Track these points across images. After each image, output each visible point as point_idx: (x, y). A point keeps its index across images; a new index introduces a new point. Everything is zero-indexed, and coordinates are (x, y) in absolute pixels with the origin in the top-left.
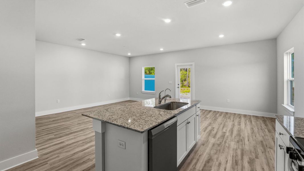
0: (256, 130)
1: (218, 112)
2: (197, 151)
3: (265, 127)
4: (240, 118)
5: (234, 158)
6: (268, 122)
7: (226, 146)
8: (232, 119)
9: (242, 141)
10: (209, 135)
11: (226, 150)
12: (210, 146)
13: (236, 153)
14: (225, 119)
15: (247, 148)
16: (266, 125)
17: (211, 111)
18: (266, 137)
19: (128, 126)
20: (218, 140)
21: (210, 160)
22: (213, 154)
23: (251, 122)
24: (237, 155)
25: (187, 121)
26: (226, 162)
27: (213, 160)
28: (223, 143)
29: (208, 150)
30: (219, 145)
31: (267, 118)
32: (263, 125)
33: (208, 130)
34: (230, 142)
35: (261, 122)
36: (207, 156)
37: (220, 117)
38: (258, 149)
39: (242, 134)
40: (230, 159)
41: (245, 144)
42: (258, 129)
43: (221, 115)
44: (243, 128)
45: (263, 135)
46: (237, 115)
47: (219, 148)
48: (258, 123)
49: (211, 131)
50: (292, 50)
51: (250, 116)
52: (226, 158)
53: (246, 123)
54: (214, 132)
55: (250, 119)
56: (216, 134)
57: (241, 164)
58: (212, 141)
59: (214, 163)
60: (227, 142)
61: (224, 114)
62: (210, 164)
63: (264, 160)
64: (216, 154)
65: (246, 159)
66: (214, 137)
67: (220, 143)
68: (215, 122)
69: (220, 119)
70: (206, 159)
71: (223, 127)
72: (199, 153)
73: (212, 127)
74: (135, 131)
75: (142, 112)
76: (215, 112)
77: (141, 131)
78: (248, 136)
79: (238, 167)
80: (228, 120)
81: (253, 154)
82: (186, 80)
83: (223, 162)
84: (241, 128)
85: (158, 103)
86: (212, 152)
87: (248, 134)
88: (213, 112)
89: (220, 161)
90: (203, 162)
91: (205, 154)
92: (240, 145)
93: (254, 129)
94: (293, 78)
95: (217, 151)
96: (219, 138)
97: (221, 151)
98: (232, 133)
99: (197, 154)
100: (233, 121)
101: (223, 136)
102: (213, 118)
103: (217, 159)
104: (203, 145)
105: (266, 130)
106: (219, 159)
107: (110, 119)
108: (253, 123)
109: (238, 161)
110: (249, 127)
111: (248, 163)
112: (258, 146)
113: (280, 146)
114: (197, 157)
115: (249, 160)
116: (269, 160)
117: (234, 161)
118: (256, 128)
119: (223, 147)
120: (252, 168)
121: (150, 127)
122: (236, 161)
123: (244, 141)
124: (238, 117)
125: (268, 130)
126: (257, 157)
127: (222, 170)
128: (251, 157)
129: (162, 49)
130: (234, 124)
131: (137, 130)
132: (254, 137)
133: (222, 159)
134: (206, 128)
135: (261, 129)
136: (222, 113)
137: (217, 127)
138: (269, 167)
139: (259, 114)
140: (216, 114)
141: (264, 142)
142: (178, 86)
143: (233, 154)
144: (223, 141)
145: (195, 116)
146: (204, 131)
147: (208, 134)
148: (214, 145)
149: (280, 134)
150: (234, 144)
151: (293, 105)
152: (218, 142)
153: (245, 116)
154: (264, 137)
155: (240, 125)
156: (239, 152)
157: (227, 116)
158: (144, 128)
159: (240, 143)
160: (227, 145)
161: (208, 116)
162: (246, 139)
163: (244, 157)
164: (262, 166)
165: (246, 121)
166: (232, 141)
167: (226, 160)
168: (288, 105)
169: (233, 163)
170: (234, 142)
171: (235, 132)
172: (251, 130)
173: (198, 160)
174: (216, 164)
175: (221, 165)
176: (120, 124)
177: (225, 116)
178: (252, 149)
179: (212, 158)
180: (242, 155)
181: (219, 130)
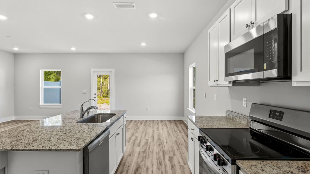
0: (171, 132)
1: (139, 121)
2: (125, 163)
3: (177, 128)
4: (158, 124)
5: (158, 160)
6: (178, 125)
7: (150, 152)
8: (152, 126)
9: (162, 144)
10: (134, 144)
11: (151, 154)
12: (136, 155)
13: (159, 155)
14: (146, 127)
15: (166, 149)
16: (177, 127)
17: (132, 121)
18: (178, 136)
19: (56, 148)
20: (143, 148)
21: (139, 168)
22: (140, 162)
23: (167, 126)
24: (160, 157)
25: (116, 133)
26: (152, 166)
27: (141, 167)
28: (147, 150)
29: (135, 159)
30: (144, 152)
31: (177, 121)
32: (175, 128)
33: (132, 140)
34: (153, 148)
35: (174, 125)
36: (135, 165)
37: (141, 126)
38: (174, 148)
39: (161, 138)
40: (155, 162)
41: (164, 146)
42: (172, 131)
43: (142, 124)
44: (161, 132)
45: (176, 136)
46: (155, 122)
47: (145, 155)
48: (172, 126)
49: (135, 141)
50: (194, 65)
51: (166, 121)
52: (152, 162)
53: (163, 127)
54: (138, 142)
55: (166, 124)
56: (140, 143)
57: (164, 164)
58: (137, 150)
59: (143, 169)
60: (151, 147)
61: (144, 122)
62: (139, 171)
63: (179, 156)
64: (143, 161)
65: (167, 158)
66: (139, 146)
67: (145, 150)
68: (137, 131)
69: (141, 128)
70: (134, 168)
71: (145, 135)
72: (127, 164)
73: (135, 137)
74: (69, 151)
75: (65, 130)
76: (136, 121)
77: (78, 149)
78: (166, 139)
79: (162, 167)
80: (149, 128)
81: (171, 152)
82: (99, 88)
83: (150, 166)
84: (160, 133)
85: (80, 117)
86: (139, 160)
87: (166, 137)
88: (134, 122)
89: (147, 166)
90: (132, 172)
91: (133, 164)
92: (161, 148)
93: (170, 132)
94: (195, 87)
95: (143, 158)
96: (143, 146)
97: (147, 157)
98: (153, 138)
99: (125, 166)
100: (153, 128)
101: (146, 143)
102: (135, 128)
103: (145, 165)
104: (130, 155)
105: (178, 131)
106: (146, 164)
107: (16, 145)
108: (168, 127)
109: (161, 161)
110: (165, 131)
111: (169, 161)
112: (174, 145)
113: (192, 139)
114: (126, 169)
115: (169, 158)
116: (182, 154)
117: (159, 163)
118: (171, 131)
119: (147, 153)
120: (172, 164)
121: (86, 143)
122: (160, 162)
123: (164, 144)
124: (156, 124)
125: (179, 131)
126: (174, 155)
127: (150, 173)
128: (170, 155)
129: (73, 49)
130: (154, 131)
131: (72, 150)
132: (170, 138)
133: (149, 164)
134: (130, 139)
135: (175, 131)
136: (142, 121)
137: (140, 136)
138: (183, 159)
139: (172, 118)
140: (137, 124)
141: (178, 142)
142: (95, 96)
143: (157, 157)
144: (147, 148)
145: (122, 127)
146: (129, 142)
147: (132, 144)
148: (139, 153)
149: (192, 129)
150: (157, 148)
151: (195, 108)
152: (143, 150)
153: (162, 121)
154: (177, 137)
155: (158, 130)
156: (161, 154)
157: (147, 124)
158: (79, 146)
159: (161, 146)
160: (151, 150)
161: (129, 127)
162: (165, 142)
163: (165, 157)
164: (178, 161)
165: (163, 126)
166: (155, 146)
167: (152, 164)
168: (191, 108)
169: (158, 165)
170: (156, 147)
171: (156, 138)
172: (167, 133)
173: (127, 171)
174: (144, 170)
175: (149, 169)
176: (41, 148)
177: (146, 124)
178: (171, 150)
179: (140, 166)
180: (164, 156)
181: (142, 138)
